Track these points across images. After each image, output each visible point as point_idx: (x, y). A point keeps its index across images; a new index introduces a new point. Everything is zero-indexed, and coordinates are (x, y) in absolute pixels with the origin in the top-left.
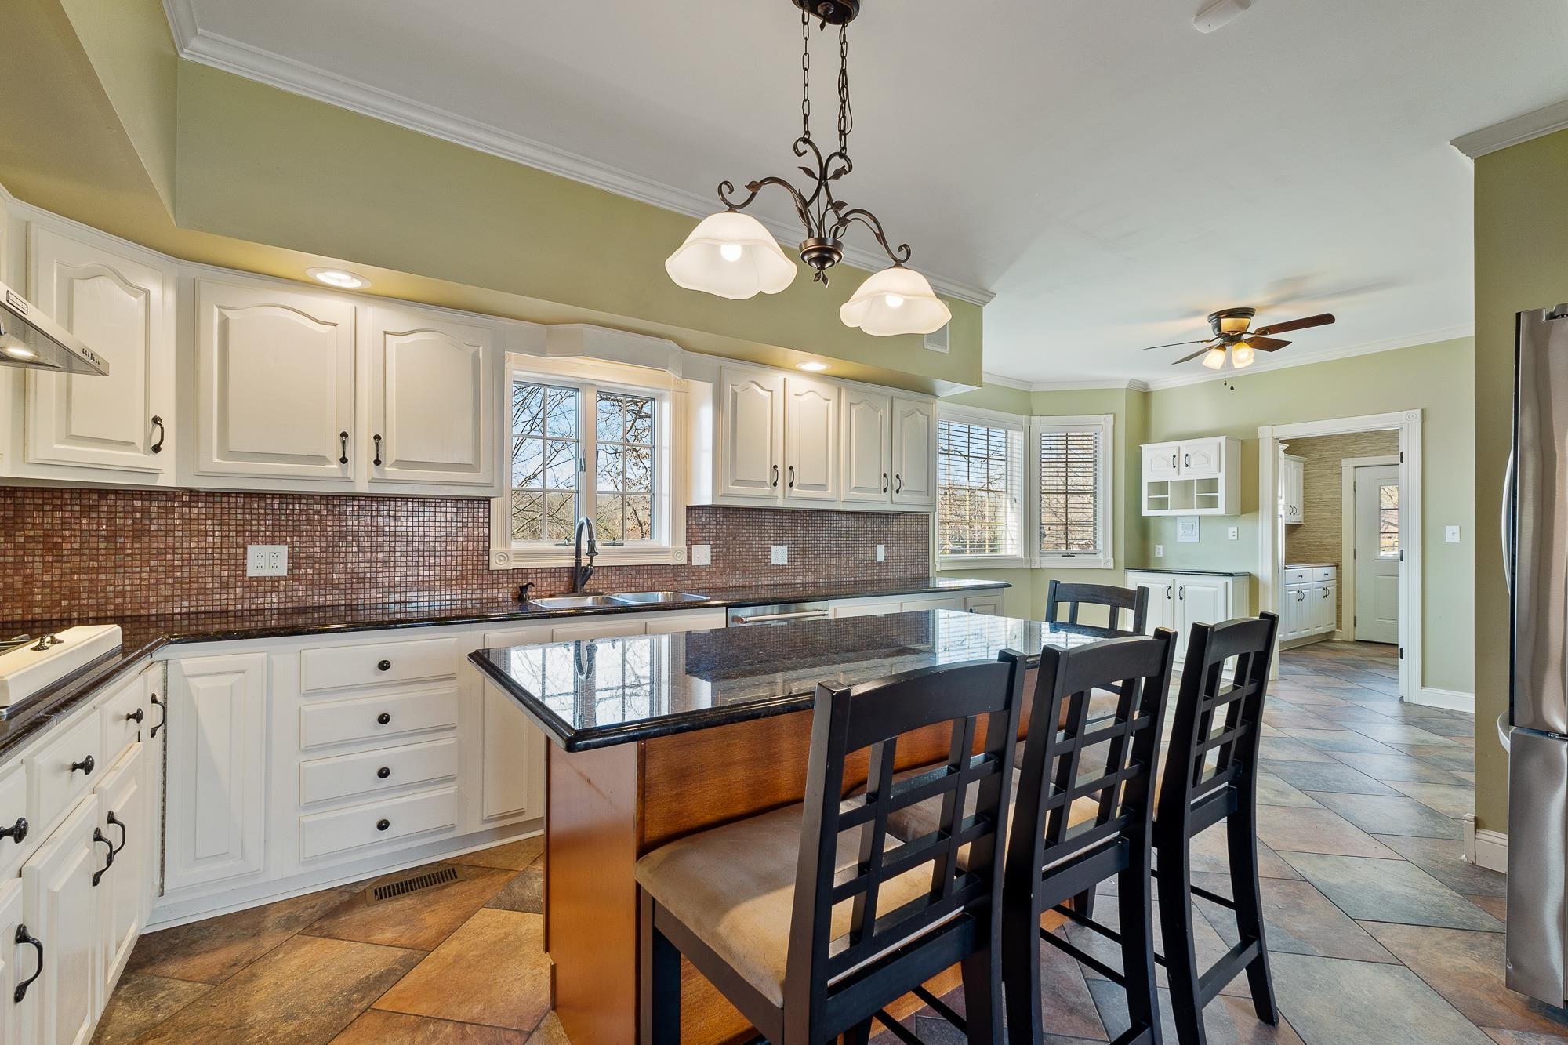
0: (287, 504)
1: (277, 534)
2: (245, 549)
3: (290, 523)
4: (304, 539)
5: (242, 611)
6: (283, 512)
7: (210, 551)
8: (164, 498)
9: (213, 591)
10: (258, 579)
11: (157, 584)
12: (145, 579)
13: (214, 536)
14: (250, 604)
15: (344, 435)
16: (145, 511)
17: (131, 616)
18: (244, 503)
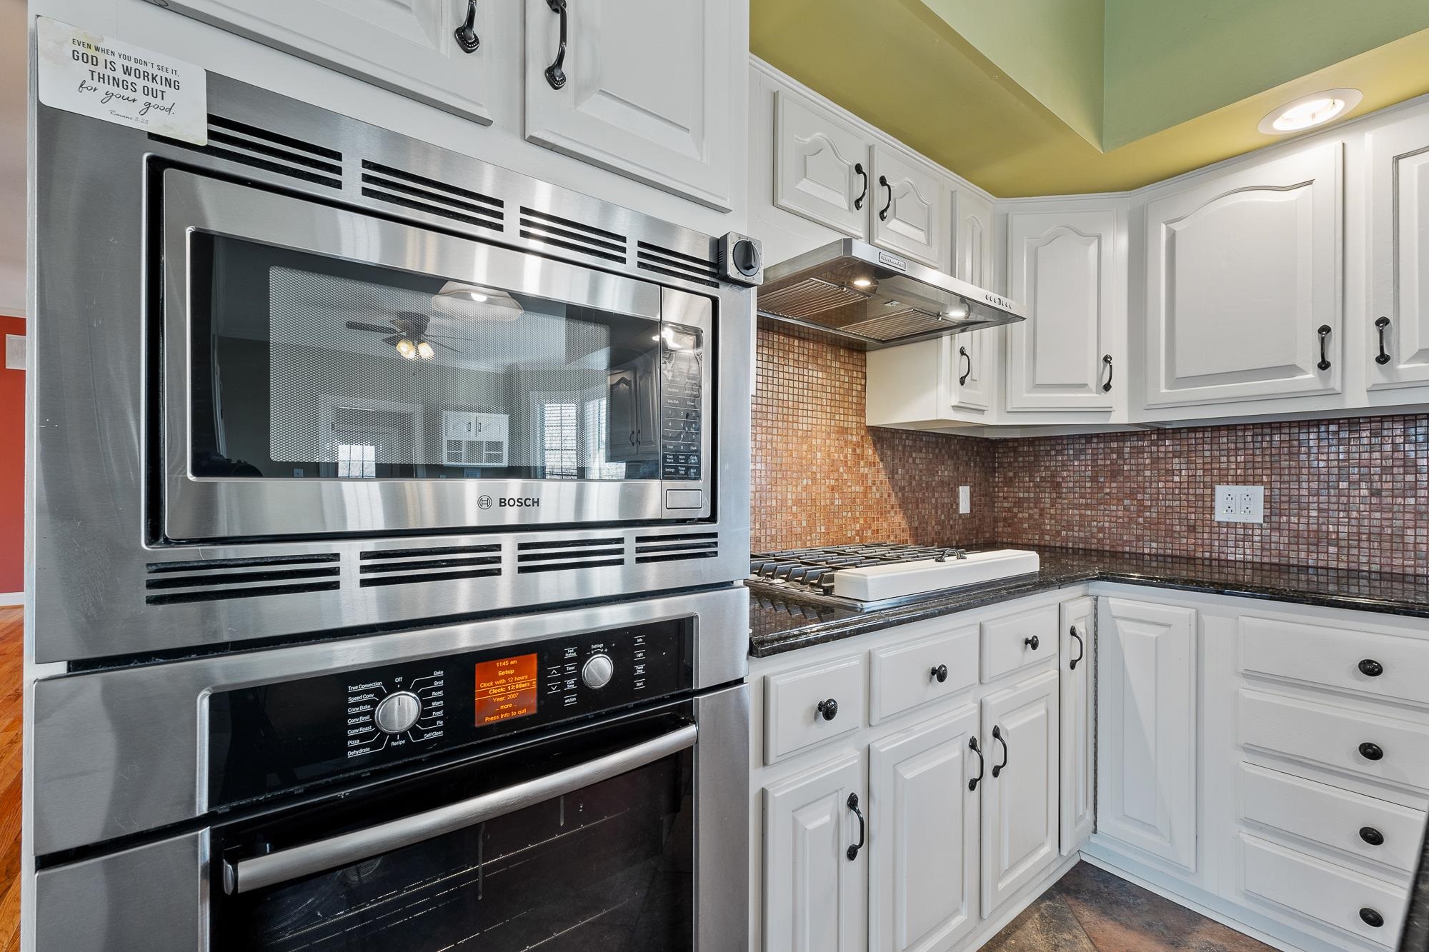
0: (1262, 435)
1: (1250, 472)
2: (1213, 489)
3: (1267, 458)
4: (1286, 478)
5: (1211, 559)
6: (1258, 445)
7: (1177, 491)
8: (1135, 438)
9: (1180, 535)
10: (1228, 525)
11: (1129, 523)
12: (1120, 517)
13: (1181, 476)
14: (1219, 553)
15: (1325, 330)
16: (1120, 452)
17: (1109, 551)
18: (1212, 437)
